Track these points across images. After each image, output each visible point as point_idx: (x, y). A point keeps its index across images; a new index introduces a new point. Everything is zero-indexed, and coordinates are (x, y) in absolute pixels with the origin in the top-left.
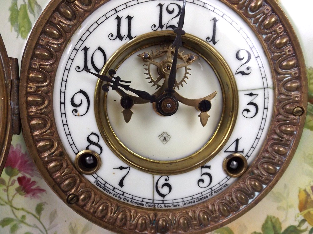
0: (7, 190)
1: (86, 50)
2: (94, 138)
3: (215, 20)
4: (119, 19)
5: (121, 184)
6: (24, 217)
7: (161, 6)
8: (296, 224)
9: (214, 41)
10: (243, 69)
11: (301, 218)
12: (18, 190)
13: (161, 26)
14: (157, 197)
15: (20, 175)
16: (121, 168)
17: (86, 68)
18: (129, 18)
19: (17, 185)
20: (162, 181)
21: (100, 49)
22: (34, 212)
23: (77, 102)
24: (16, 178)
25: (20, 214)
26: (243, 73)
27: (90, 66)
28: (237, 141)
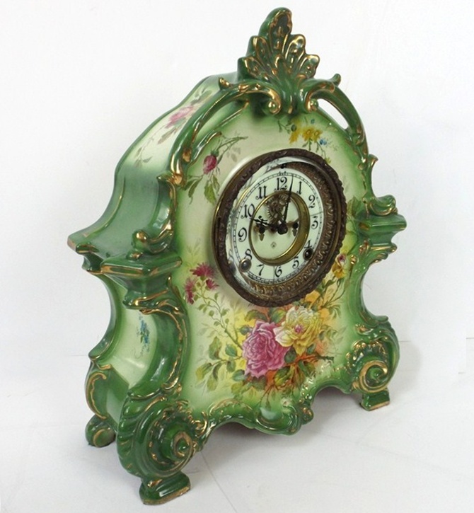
0: (201, 289)
1: (246, 206)
2: (248, 252)
3: (300, 183)
4: (260, 188)
5: (260, 274)
6: (209, 302)
7: (278, 179)
8: (331, 279)
9: (300, 193)
10: (312, 205)
11: (333, 275)
12: (206, 288)
13: (278, 189)
14: (276, 277)
15: (207, 279)
16: (260, 266)
17: (246, 216)
18: (265, 187)
19: (206, 285)
20: (278, 269)
21: (252, 205)
22: (213, 298)
23: (241, 234)
24: (205, 281)
25: (207, 301)
26: (312, 207)
27: (247, 214)
28: (309, 241)
